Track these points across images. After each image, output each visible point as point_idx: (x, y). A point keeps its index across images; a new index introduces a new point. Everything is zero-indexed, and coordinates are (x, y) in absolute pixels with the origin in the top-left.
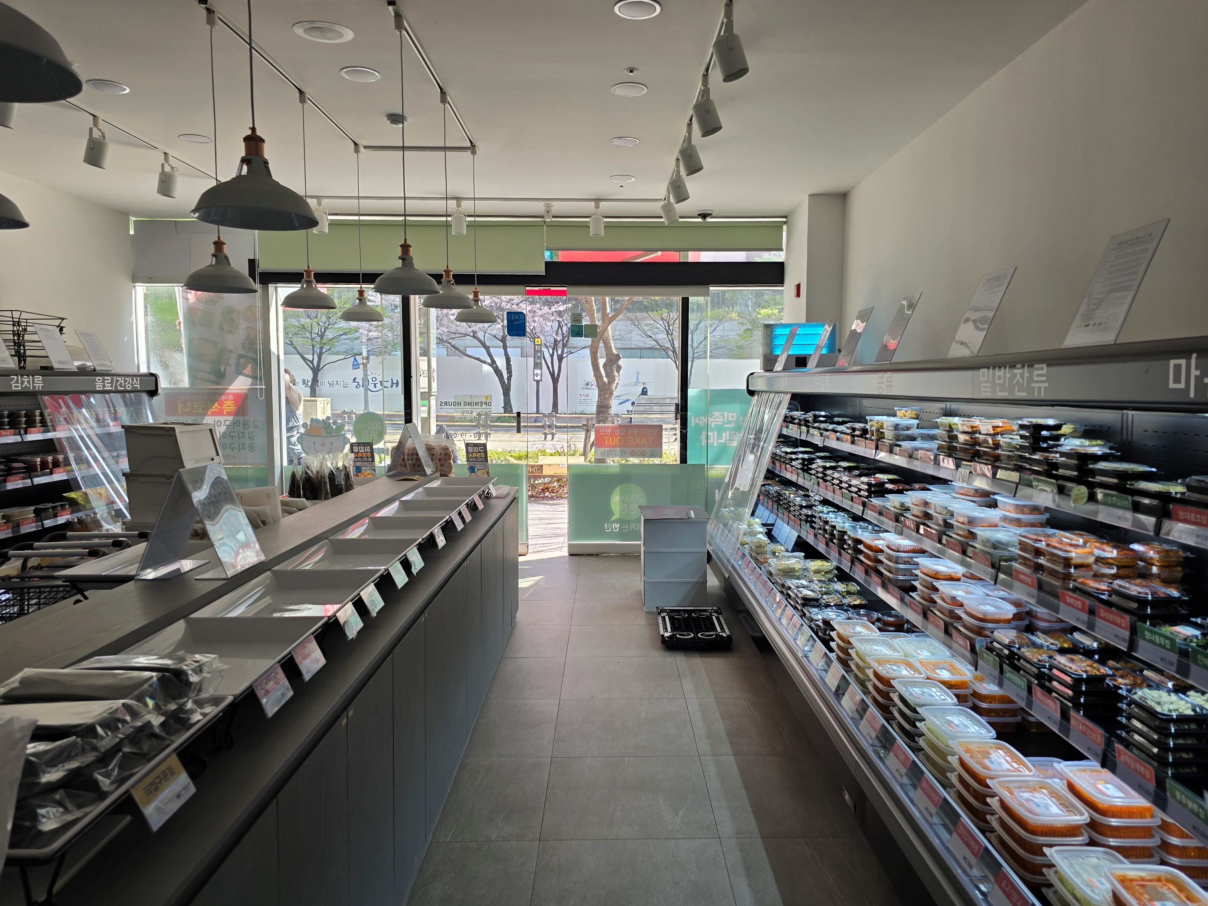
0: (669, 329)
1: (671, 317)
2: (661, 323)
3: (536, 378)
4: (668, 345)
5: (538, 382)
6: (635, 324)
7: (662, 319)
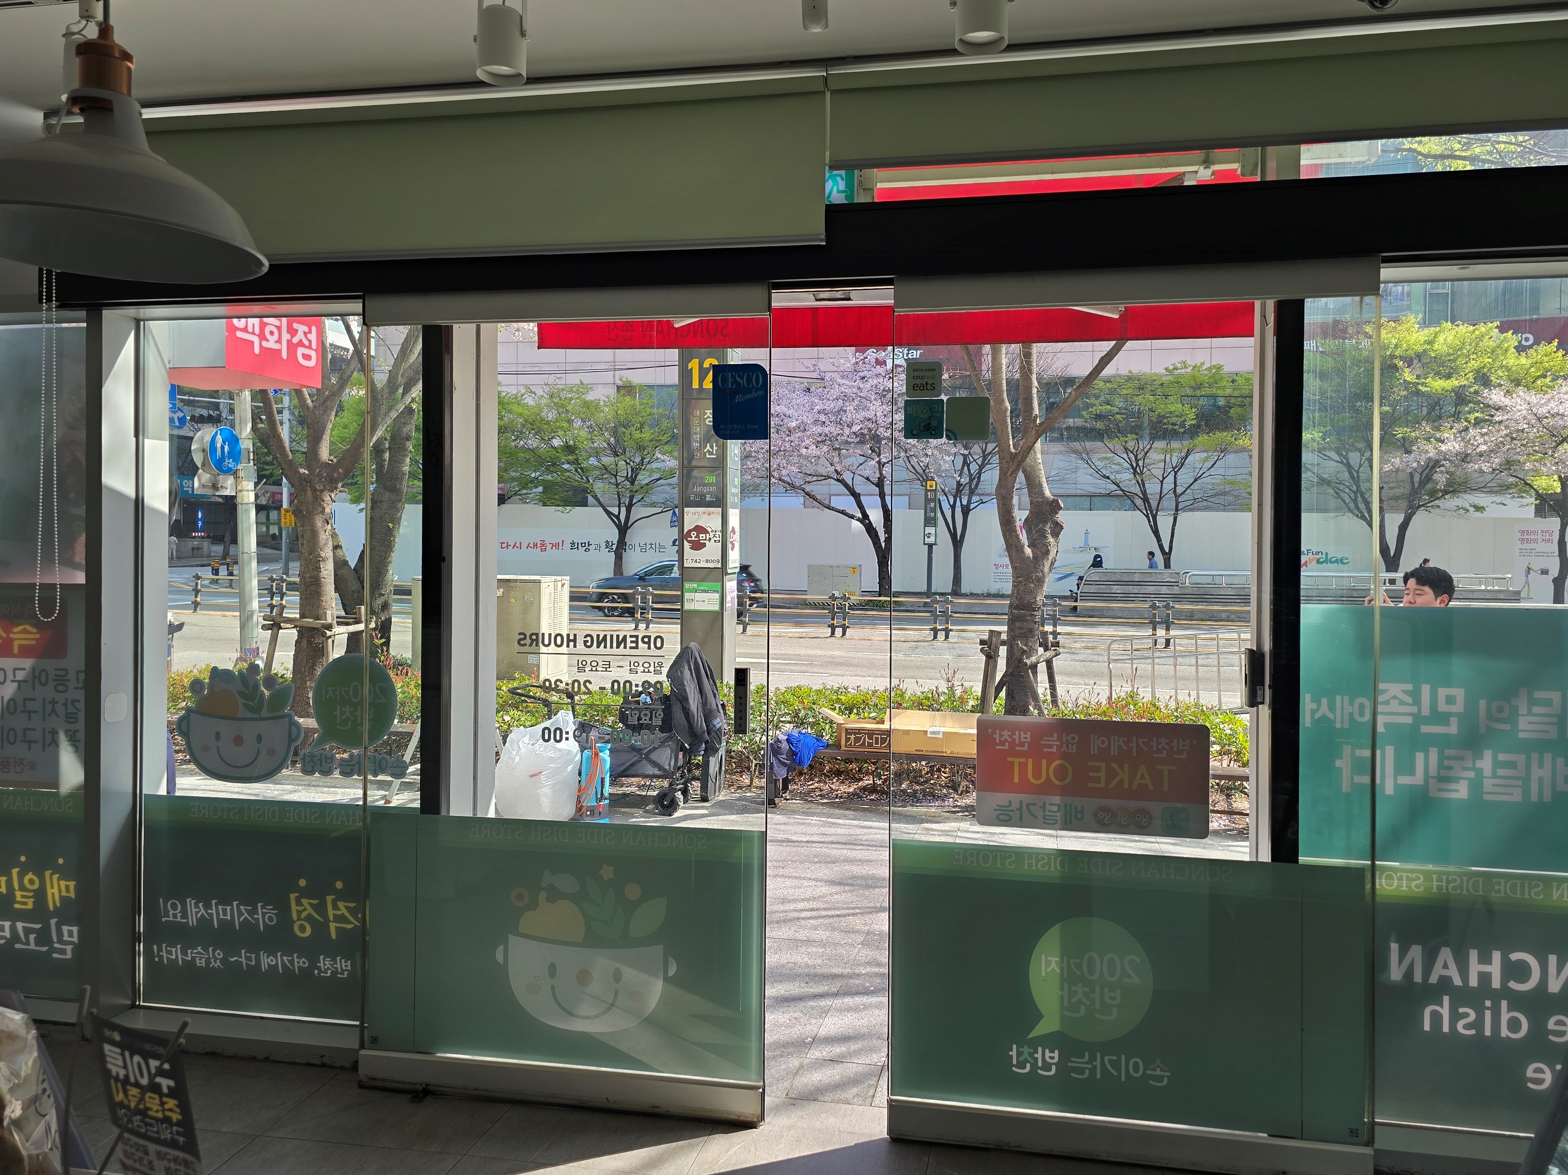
0: (1137, 465)
1: (1141, 447)
2: (1125, 456)
3: (927, 540)
4: (1137, 490)
5: (930, 546)
6: (1083, 459)
7: (1126, 449)
